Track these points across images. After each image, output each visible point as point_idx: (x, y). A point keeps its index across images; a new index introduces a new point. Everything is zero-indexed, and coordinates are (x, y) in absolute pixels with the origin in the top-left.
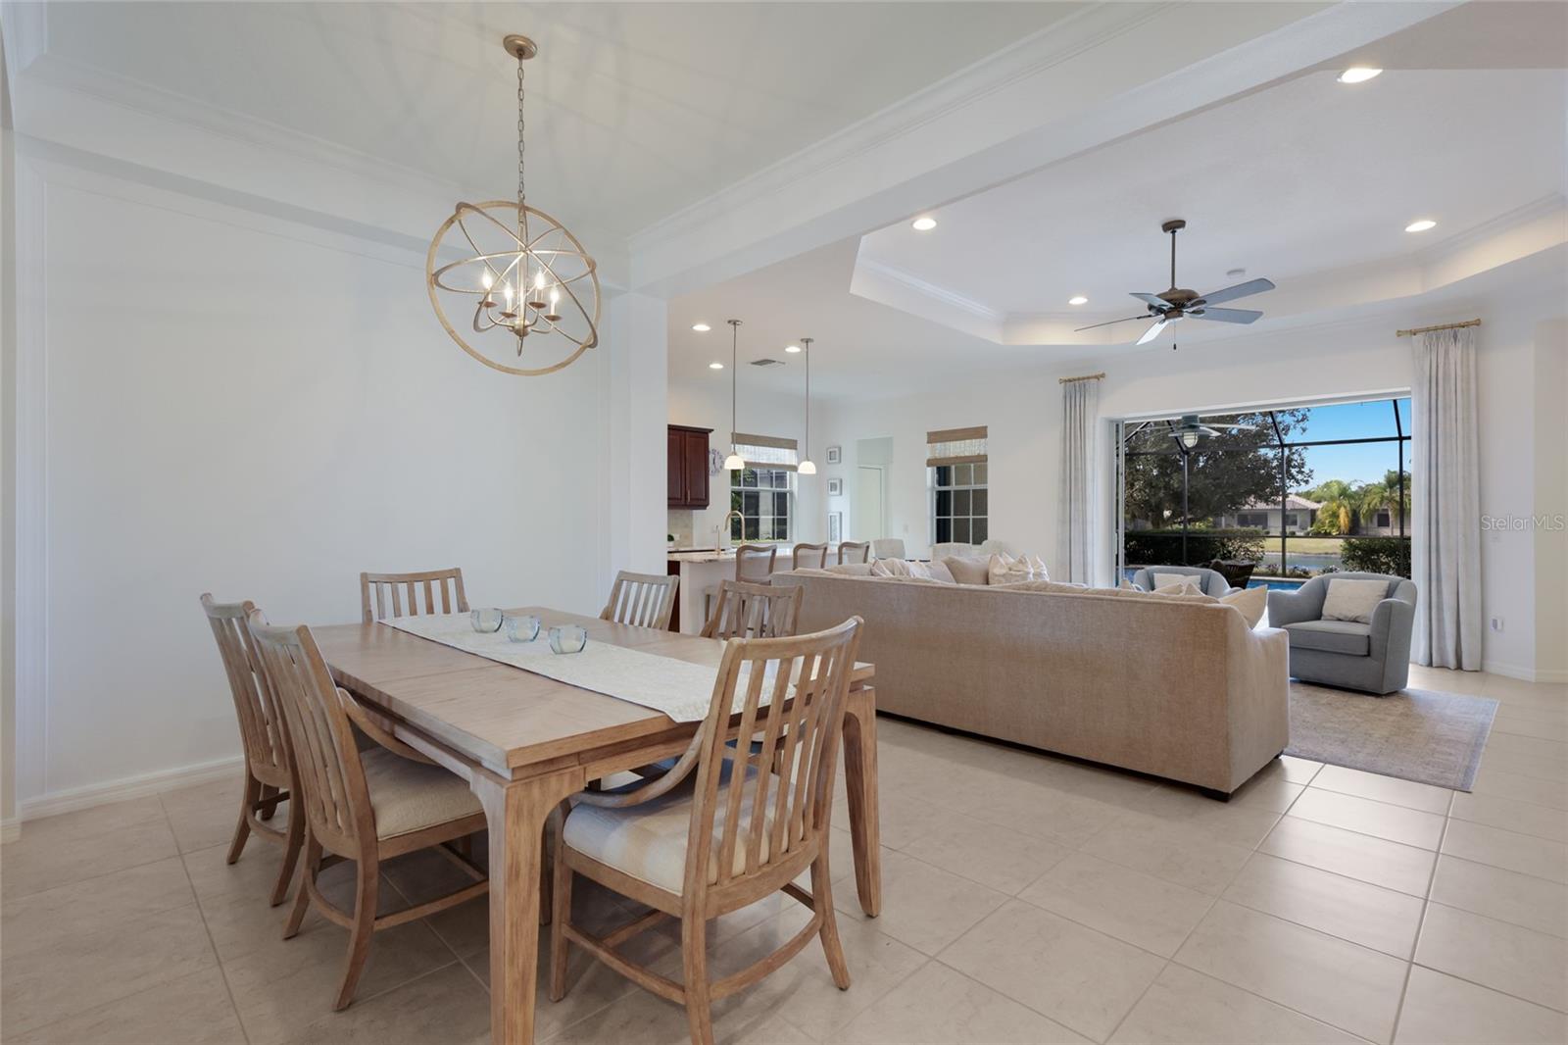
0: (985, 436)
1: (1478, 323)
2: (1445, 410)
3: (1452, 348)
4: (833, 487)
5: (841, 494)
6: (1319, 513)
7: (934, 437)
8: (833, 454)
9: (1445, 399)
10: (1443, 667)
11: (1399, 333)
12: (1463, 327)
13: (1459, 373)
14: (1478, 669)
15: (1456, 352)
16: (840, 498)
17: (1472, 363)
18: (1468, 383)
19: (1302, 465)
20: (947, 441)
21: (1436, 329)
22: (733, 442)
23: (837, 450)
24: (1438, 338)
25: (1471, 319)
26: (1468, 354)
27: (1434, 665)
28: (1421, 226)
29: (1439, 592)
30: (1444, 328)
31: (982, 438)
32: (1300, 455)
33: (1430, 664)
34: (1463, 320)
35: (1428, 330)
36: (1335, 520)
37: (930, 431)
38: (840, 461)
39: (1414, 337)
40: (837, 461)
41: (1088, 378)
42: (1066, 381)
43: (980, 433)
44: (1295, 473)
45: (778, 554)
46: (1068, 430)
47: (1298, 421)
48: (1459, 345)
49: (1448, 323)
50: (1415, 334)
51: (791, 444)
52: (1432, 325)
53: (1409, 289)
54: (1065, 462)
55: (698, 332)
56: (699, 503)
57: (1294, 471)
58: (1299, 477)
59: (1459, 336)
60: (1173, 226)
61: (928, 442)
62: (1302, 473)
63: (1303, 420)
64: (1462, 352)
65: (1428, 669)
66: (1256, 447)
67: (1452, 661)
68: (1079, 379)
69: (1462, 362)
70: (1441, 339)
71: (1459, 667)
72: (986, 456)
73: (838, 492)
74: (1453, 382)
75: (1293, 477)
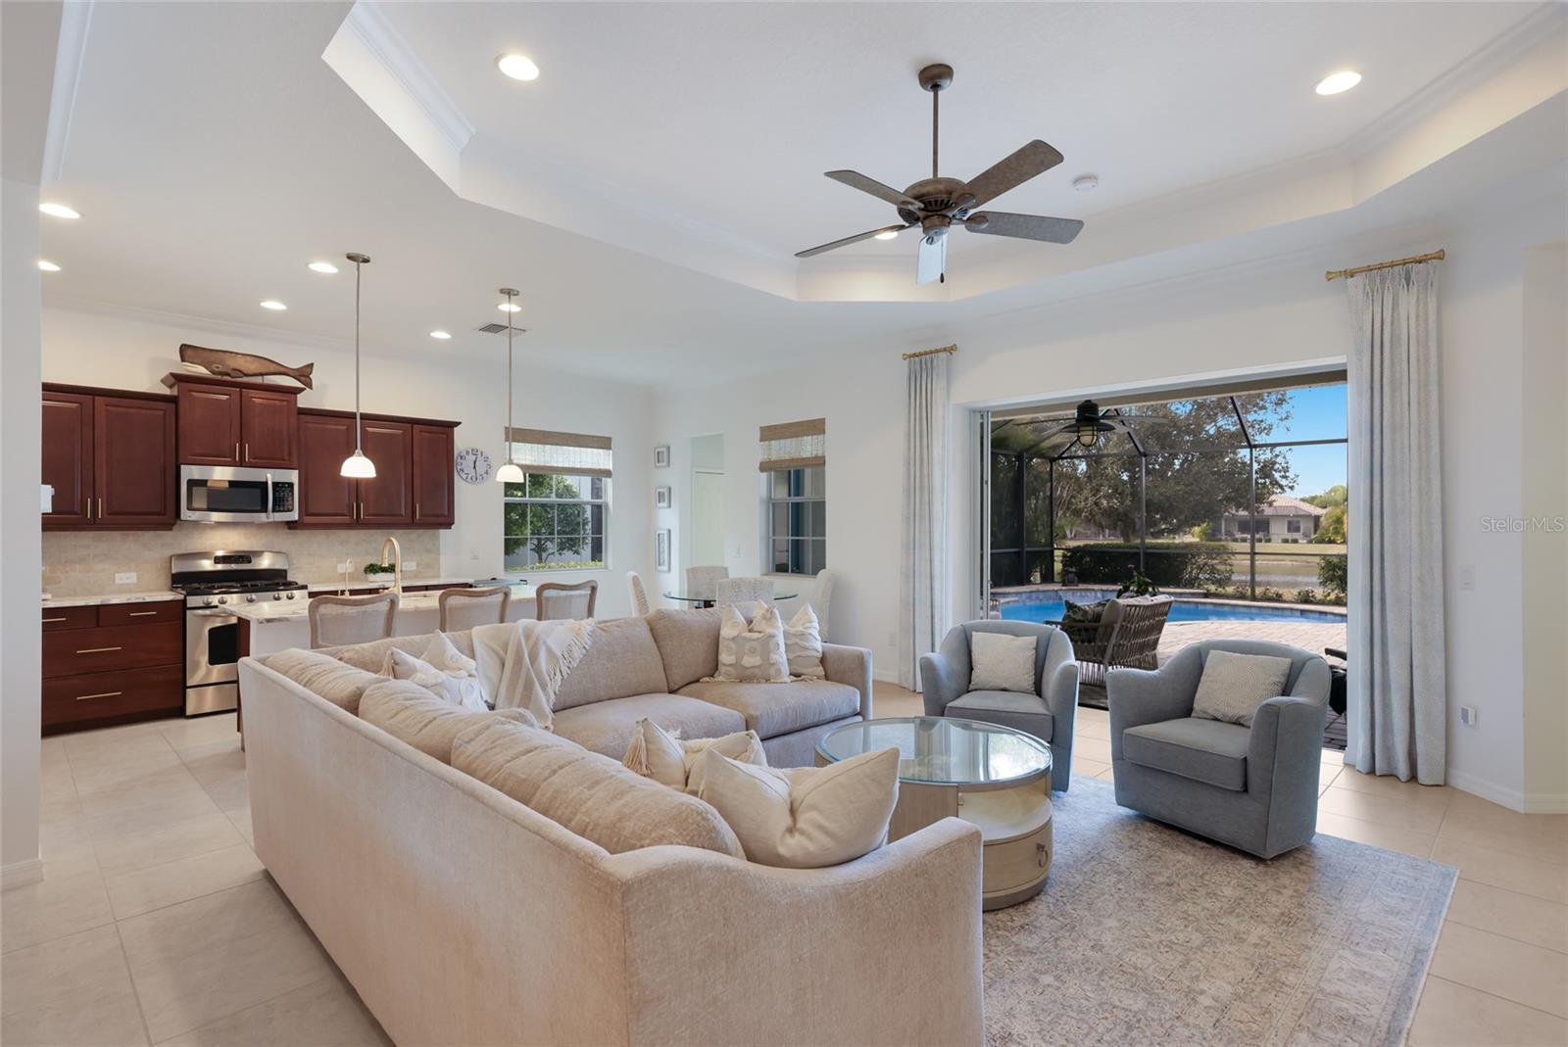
0: (823, 432)
1: (1440, 256)
2: (1393, 391)
3: (1403, 294)
4: (661, 497)
5: (670, 506)
6: (1322, 519)
7: (770, 433)
8: (661, 454)
9: (1393, 372)
10: (1390, 775)
11: (1330, 276)
12: (1420, 262)
13: (1413, 331)
14: (1442, 784)
15: (1408, 302)
16: (669, 510)
17: (1432, 317)
18: (1427, 347)
19: (1286, 470)
20: (780, 438)
21: (1381, 267)
22: (507, 439)
23: (664, 449)
24: (1383, 280)
25: (1431, 250)
26: (1426, 303)
27: (1378, 773)
28: (1339, 82)
29: (1385, 663)
30: (1392, 265)
31: (819, 434)
32: (1284, 458)
33: (1372, 772)
34: (1420, 253)
35: (1370, 269)
36: (1339, 526)
37: (763, 425)
38: (669, 465)
39: (1350, 280)
40: (664, 464)
41: (937, 351)
42: (910, 356)
43: (816, 427)
44: (1279, 479)
45: (513, 597)
46: (912, 424)
47: (1281, 420)
48: (1414, 289)
49: (1398, 257)
50: (1352, 276)
51: (604, 443)
52: (1374, 262)
53: (1338, 200)
54: (909, 463)
55: (316, 274)
56: (441, 520)
57: (1277, 475)
58: (1283, 482)
59: (1413, 276)
60: (934, 77)
61: (761, 441)
62: (1286, 477)
63: (1286, 418)
64: (1418, 299)
65: (1367, 777)
66: (1234, 448)
67: (1402, 769)
68: (926, 353)
69: (1417, 316)
70: (1388, 281)
71: (1413, 777)
72: (824, 457)
73: (665, 504)
74: (1404, 348)
75: (1277, 483)
